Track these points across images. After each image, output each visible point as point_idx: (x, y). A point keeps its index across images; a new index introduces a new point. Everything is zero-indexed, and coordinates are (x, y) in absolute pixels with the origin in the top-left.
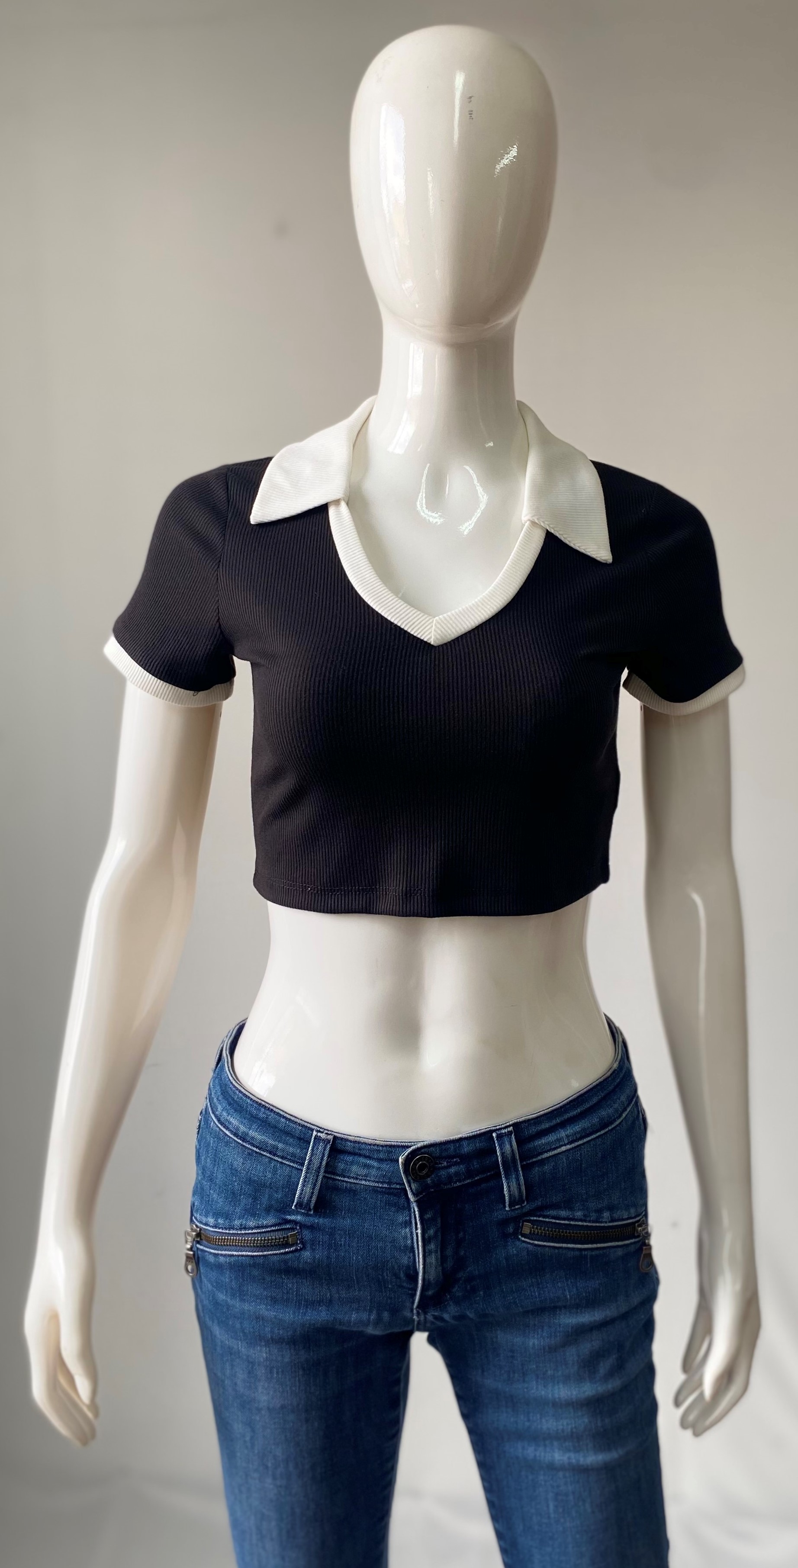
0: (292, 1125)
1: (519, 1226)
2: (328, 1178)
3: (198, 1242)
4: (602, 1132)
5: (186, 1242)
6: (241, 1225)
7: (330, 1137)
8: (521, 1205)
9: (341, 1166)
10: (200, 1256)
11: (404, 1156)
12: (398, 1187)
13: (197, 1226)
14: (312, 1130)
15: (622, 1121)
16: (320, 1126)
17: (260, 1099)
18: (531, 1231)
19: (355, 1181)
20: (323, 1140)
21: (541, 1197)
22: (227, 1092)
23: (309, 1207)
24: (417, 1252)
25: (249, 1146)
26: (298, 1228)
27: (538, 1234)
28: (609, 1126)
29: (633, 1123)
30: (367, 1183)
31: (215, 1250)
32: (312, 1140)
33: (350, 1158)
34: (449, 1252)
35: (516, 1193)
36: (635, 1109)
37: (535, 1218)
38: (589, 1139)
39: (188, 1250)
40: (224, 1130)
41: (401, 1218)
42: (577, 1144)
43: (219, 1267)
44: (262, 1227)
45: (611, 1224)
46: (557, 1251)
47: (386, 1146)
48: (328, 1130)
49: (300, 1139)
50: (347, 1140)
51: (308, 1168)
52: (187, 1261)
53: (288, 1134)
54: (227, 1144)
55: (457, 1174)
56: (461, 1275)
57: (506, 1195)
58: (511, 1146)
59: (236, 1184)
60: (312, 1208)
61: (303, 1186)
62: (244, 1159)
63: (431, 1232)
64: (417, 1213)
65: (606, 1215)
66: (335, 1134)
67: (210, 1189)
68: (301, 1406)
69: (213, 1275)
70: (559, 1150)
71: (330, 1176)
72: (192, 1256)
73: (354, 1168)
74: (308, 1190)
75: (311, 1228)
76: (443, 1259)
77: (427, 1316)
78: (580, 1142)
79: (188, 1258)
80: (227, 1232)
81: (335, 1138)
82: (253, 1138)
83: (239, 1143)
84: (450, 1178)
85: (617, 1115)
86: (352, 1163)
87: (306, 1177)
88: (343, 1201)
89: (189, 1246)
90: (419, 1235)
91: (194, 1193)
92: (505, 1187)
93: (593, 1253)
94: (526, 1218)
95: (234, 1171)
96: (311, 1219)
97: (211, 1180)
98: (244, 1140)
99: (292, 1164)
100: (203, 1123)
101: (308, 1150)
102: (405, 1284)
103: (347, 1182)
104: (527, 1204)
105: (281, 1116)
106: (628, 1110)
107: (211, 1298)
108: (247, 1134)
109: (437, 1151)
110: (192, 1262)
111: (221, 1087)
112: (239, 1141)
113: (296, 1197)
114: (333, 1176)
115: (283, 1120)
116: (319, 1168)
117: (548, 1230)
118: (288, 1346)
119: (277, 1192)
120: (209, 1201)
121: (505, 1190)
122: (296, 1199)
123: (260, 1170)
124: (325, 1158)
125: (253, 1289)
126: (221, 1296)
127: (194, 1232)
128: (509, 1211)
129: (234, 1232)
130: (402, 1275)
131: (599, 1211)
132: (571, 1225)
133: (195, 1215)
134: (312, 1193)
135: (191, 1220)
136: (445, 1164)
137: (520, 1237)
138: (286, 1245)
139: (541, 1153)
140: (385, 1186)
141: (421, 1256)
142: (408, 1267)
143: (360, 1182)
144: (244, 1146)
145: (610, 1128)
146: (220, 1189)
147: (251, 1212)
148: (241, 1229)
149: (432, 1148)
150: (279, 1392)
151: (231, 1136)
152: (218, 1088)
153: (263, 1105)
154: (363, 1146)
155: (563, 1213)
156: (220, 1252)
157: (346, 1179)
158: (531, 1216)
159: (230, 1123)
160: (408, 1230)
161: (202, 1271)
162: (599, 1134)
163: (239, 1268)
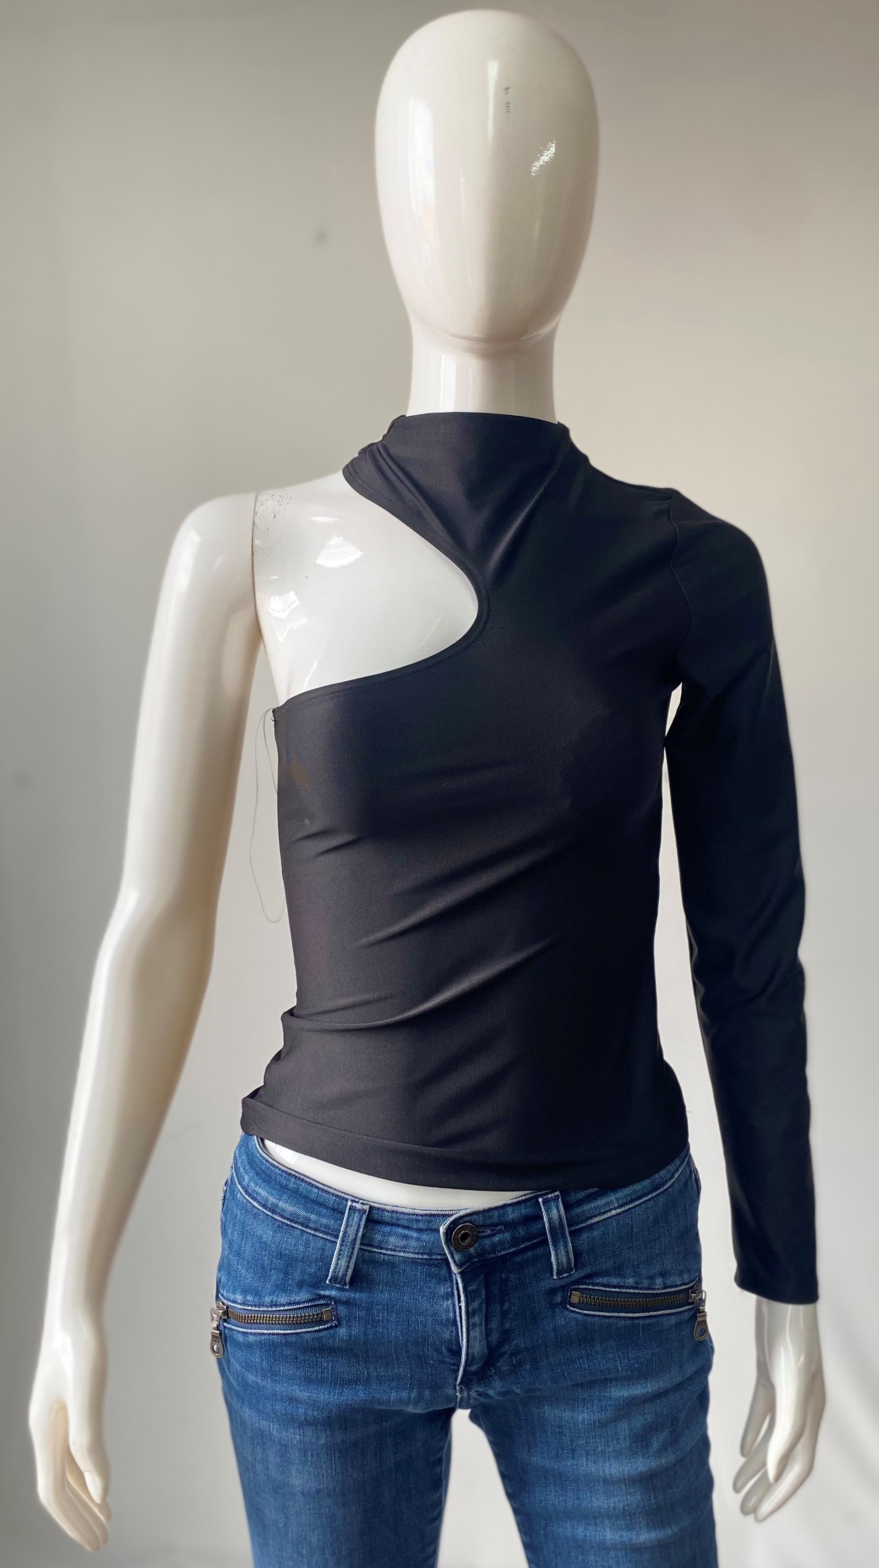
0: (324, 1194)
1: (567, 1295)
2: (364, 1250)
3: (225, 1321)
4: (654, 1194)
5: (213, 1319)
6: (272, 1302)
7: (367, 1208)
8: (569, 1273)
9: (378, 1237)
10: (227, 1335)
11: (445, 1226)
12: (439, 1257)
13: (223, 1303)
14: (347, 1200)
15: (674, 1182)
16: (355, 1196)
17: (290, 1169)
18: (580, 1299)
19: (393, 1253)
20: (359, 1210)
21: (590, 1264)
22: (254, 1161)
23: (345, 1281)
24: (459, 1325)
25: (279, 1219)
26: (333, 1303)
27: (587, 1303)
28: (661, 1188)
29: (686, 1184)
30: (406, 1255)
31: (245, 1328)
32: (347, 1211)
33: (388, 1229)
34: (494, 1325)
35: (564, 1260)
36: (688, 1169)
37: (584, 1287)
38: (638, 1202)
39: (214, 1329)
40: (252, 1202)
41: (442, 1290)
42: (627, 1207)
43: (250, 1346)
44: (294, 1303)
45: (664, 1291)
46: (607, 1320)
47: (426, 1215)
48: (364, 1200)
49: (334, 1210)
50: (384, 1210)
51: (343, 1241)
52: (213, 1340)
53: (321, 1204)
54: (256, 1216)
55: (501, 1242)
56: (506, 1347)
57: (554, 1264)
58: (559, 1212)
59: (266, 1258)
60: (347, 1282)
61: (339, 1259)
62: (275, 1232)
63: (476, 1304)
64: (460, 1285)
65: (659, 1281)
66: (372, 1204)
67: (238, 1264)
68: (337, 1490)
69: (241, 1354)
70: (609, 1215)
71: (366, 1248)
72: (218, 1335)
73: (392, 1239)
74: (343, 1263)
75: (347, 1303)
76: (488, 1333)
77: (471, 1393)
78: (631, 1206)
79: (214, 1336)
80: (257, 1309)
81: (371, 1207)
82: (283, 1210)
83: (268, 1215)
84: (494, 1247)
85: (669, 1176)
86: (390, 1234)
87: (341, 1250)
88: (383, 1274)
89: (215, 1325)
90: (463, 1308)
91: (220, 1270)
92: (552, 1255)
93: (647, 1321)
94: (574, 1287)
95: (263, 1245)
96: (347, 1294)
97: (239, 1255)
98: (273, 1212)
99: (325, 1236)
100: (228, 1194)
101: (342, 1221)
102: (447, 1360)
103: (384, 1254)
104: (576, 1272)
105: (313, 1185)
106: (680, 1170)
107: (240, 1379)
108: (277, 1206)
109: (480, 1220)
110: (218, 1342)
111: (248, 1156)
112: (268, 1213)
113: (331, 1271)
114: (369, 1248)
115: (316, 1190)
116: (355, 1239)
117: (598, 1299)
118: (323, 1427)
119: (310, 1266)
120: (237, 1277)
121: (553, 1257)
122: (330, 1273)
123: (292, 1244)
124: (361, 1230)
125: (286, 1369)
126: (251, 1378)
127: (220, 1309)
128: (557, 1279)
129: (265, 1309)
130: (444, 1350)
131: (652, 1278)
132: (623, 1292)
133: (222, 1292)
134: (348, 1267)
135: (217, 1297)
136: (489, 1232)
137: (568, 1306)
138: (321, 1322)
139: (591, 1218)
140: (426, 1257)
141: (464, 1330)
142: (450, 1342)
143: (399, 1254)
144: (274, 1218)
145: (662, 1190)
146: (248, 1264)
147: (282, 1288)
148: (271, 1306)
149: (475, 1216)
150: (314, 1475)
151: (260, 1208)
152: (244, 1157)
153: (293, 1175)
154: (402, 1216)
155: (614, 1281)
156: (249, 1331)
157: (383, 1251)
158: (580, 1285)
159: (258, 1194)
160: (450, 1302)
161: (230, 1351)
162: (650, 1196)
163: (270, 1347)
